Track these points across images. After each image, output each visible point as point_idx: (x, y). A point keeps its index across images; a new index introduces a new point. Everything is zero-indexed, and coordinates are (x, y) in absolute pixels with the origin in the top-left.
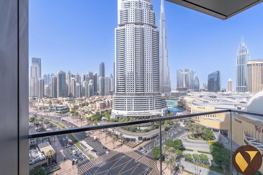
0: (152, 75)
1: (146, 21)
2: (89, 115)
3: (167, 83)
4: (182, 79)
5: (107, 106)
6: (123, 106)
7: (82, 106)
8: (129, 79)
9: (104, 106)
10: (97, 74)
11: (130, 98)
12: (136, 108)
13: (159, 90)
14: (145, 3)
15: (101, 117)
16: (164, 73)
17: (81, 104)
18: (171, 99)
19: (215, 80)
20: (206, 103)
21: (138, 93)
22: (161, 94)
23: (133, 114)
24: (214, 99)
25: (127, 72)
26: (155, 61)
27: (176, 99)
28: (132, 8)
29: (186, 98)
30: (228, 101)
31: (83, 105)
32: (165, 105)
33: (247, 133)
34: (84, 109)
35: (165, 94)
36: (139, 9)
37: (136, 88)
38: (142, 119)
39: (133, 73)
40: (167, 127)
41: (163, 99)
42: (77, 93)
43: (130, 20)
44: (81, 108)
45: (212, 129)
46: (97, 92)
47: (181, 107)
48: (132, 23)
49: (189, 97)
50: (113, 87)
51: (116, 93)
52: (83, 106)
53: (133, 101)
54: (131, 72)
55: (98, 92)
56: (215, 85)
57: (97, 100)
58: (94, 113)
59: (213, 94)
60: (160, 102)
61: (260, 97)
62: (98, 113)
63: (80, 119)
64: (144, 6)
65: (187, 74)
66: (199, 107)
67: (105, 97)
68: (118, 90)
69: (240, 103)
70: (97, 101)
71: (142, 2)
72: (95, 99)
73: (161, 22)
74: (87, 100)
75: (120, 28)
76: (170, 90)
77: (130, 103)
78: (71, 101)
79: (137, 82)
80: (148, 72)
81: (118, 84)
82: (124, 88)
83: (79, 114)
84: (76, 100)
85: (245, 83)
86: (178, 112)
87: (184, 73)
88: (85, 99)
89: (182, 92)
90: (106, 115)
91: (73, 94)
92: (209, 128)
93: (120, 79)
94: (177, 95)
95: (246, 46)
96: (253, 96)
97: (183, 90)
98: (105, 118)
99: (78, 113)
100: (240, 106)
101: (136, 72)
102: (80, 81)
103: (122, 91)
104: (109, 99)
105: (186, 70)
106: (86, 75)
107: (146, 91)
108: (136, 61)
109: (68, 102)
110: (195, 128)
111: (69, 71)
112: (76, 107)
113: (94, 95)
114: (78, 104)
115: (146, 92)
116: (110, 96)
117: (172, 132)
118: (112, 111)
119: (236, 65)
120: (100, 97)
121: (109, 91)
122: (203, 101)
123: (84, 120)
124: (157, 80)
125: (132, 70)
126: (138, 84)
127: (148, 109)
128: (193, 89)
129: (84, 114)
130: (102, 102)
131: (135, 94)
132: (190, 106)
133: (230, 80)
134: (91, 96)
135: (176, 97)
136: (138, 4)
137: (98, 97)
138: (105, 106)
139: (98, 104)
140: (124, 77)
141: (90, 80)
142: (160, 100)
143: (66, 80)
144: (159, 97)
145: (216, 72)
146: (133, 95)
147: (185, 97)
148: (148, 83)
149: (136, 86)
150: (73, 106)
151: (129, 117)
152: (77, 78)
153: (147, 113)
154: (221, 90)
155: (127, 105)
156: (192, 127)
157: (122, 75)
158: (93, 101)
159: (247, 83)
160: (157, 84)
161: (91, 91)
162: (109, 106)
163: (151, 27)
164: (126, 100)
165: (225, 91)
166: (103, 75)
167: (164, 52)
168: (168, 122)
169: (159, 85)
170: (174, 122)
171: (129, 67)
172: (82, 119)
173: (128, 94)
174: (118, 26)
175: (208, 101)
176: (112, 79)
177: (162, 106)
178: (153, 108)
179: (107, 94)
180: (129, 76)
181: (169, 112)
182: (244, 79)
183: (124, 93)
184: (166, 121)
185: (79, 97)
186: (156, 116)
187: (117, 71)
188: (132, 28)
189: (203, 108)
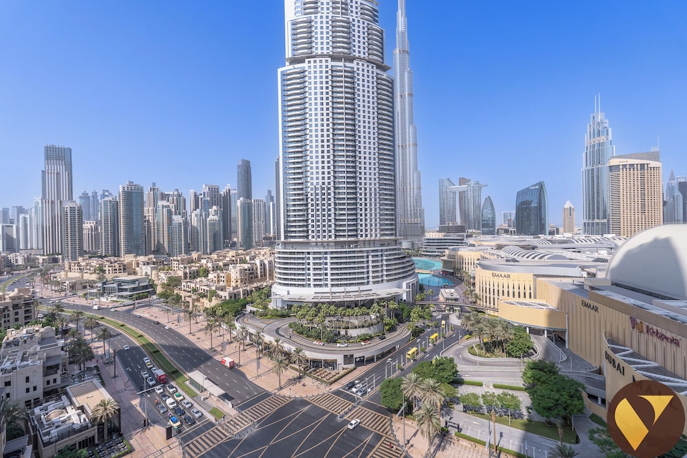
0: (378, 194)
1: (359, 52)
2: (210, 301)
3: (415, 214)
4: (452, 202)
5: (259, 276)
6: (303, 274)
7: (190, 277)
9: (251, 276)
10: (232, 192)
11: (320, 253)
12: (338, 280)
13: (396, 231)
14: (356, 3)
15: (244, 306)
16: (408, 187)
17: (188, 272)
18: (426, 255)
19: (534, 205)
20: (512, 263)
21: (342, 239)
22: (401, 243)
23: (329, 295)
24: (531, 252)
25: (313, 187)
26: (385, 157)
27: (439, 254)
29: (465, 253)
30: (564, 258)
31: (195, 275)
32: (412, 270)
33: (611, 335)
34: (198, 286)
35: (410, 243)
36: (341, 18)
37: (337, 228)
38: (353, 308)
39: (329, 189)
40: (417, 327)
41: (406, 254)
42: (176, 243)
43: (319, 49)
44: (189, 284)
45: (528, 329)
46: (231, 238)
47: (452, 274)
48: (322, 55)
49: (470, 250)
50: (274, 226)
51: (283, 242)
52: (195, 278)
53: (329, 261)
54: (323, 186)
55: (235, 239)
56: (533, 217)
58: (225, 297)
59: (529, 239)
60: (399, 263)
61: (641, 246)
62: (234, 296)
63: (186, 312)
64: (354, 12)
65: (466, 189)
66: (497, 273)
67: (253, 252)
68: (289, 234)
69: (595, 261)
70: (233, 262)
71: (349, 1)
72: (227, 259)
73: (398, 56)
74: (204, 261)
75: (292, 67)
76: (423, 231)
77: (322, 267)
78: (159, 264)
79: (338, 212)
80: (368, 184)
81: (288, 216)
82: (305, 229)
83: (183, 299)
84: (174, 260)
85: (605, 211)
86: (445, 287)
87: (458, 188)
88: (199, 259)
89: (453, 236)
90: (259, 301)
91: (166, 245)
92: (520, 326)
93: (294, 205)
94: (441, 244)
95: (607, 121)
96: (623, 244)
97: (457, 232)
98: (255, 309)
99: (181, 297)
100: (593, 270)
101: (336, 186)
102: (185, 209)
103: (300, 237)
104: (266, 256)
105: (463, 181)
106: (201, 194)
107: (362, 236)
108: (334, 156)
109: (152, 268)
110: (486, 328)
111: (154, 184)
112: (175, 280)
113: (224, 248)
114: (181, 273)
115: (362, 239)
116: (266, 250)
117: (429, 339)
118: (273, 290)
119: (584, 168)
120: (240, 252)
121: (263, 236)
122: (505, 259)
123: (196, 316)
124: (391, 205)
125: (326, 181)
126: (341, 218)
127: (368, 282)
128: (479, 229)
129: (198, 300)
130: (246, 266)
131: (334, 244)
132: (473, 272)
133: (568, 205)
134: (214, 251)
135: (439, 249)
136: (340, 5)
137: (234, 252)
138: (253, 276)
139: (234, 272)
140: (303, 199)
141: (211, 208)
142: (399, 259)
143: (146, 209)
144: (395, 249)
145: (536, 185)
146: (328, 245)
147: (460, 249)
148: (366, 215)
149: (337, 223)
150: (166, 279)
152: (175, 202)
153: (364, 293)
154: (548, 230)
155: (312, 272)
156: (480, 325)
157: (299, 194)
158: (221, 264)
159: (609, 211)
160: (391, 217)
161: (215, 236)
162: (265, 275)
163: (375, 68)
164: (311, 258)
165: (558, 233)
166: (247, 193)
167: (405, 132)
168: (419, 315)
169: (395, 220)
170: (434, 314)
171: (317, 173)
172: (191, 313)
173: (315, 244)
174: (287, 63)
175: (518, 259)
176: (271, 203)
177: (404, 272)
178: (380, 279)
179: (260, 245)
180: (317, 194)
181: (421, 288)
182: (601, 203)
183: (305, 240)
184: (414, 313)
185: (183, 254)
186: (388, 300)
187: (285, 184)
188: (324, 69)
189: (505, 276)
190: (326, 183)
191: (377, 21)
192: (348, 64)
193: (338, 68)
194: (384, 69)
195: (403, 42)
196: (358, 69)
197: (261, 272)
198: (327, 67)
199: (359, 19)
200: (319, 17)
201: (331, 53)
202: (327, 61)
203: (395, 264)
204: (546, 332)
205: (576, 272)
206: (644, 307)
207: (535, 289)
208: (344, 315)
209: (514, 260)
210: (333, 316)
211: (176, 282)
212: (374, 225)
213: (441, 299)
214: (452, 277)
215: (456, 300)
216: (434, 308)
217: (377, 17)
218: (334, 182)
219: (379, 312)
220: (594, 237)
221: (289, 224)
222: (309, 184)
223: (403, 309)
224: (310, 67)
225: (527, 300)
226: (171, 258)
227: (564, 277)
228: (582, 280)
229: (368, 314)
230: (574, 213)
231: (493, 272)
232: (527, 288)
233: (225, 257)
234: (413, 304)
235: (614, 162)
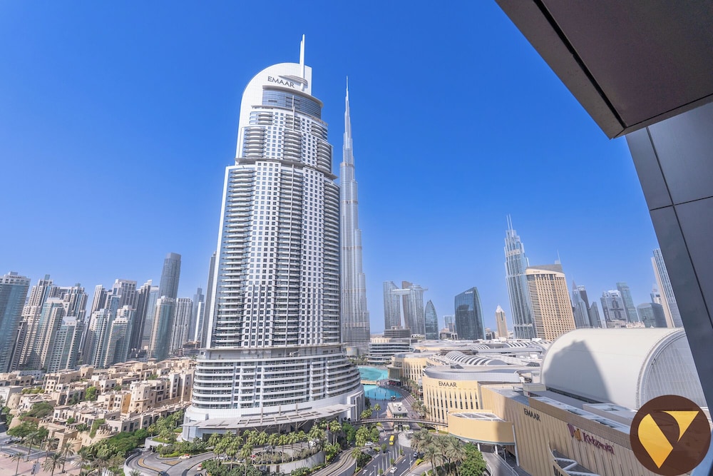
0: (322, 296)
1: (309, 161)
2: (92, 436)
3: (361, 317)
4: (396, 306)
5: (171, 396)
6: (229, 392)
7: (69, 402)
8: (255, 306)
9: (159, 396)
10: (152, 289)
11: (252, 363)
12: (272, 396)
13: (340, 336)
14: (308, 122)
15: (142, 441)
16: (353, 289)
17: (67, 394)
18: (371, 363)
19: (470, 309)
20: (456, 370)
21: (280, 346)
22: (345, 350)
23: (259, 417)
24: (473, 357)
25: (252, 286)
26: (330, 258)
27: (385, 361)
28: (278, 128)
29: (411, 360)
30: (502, 363)
31: (77, 398)
32: (358, 380)
33: (555, 446)
34: (78, 414)
35: (356, 350)
36: (293, 132)
37: (276, 333)
38: (288, 433)
39: (269, 289)
40: (363, 453)
41: (351, 363)
42: (59, 354)
43: (271, 154)
44: (65, 411)
45: (478, 445)
46: (140, 346)
47: (399, 384)
48: (273, 160)
49: (415, 357)
50: (199, 330)
51: (208, 351)
52: (76, 402)
53: (263, 373)
54: (263, 286)
55: (146, 348)
56: (471, 322)
57: (138, 376)
58: (117, 428)
59: (470, 344)
60: (343, 374)
61: (564, 349)
62: (130, 427)
63: (50, 455)
64: (306, 129)
65: (408, 293)
66: (443, 381)
67: (167, 363)
68: (217, 341)
69: (528, 365)
70: (137, 378)
71: (301, 119)
72: (130, 374)
73: (344, 168)
74: (95, 378)
75: (241, 166)
76: (368, 336)
77: (253, 381)
78: (25, 383)
79: (277, 315)
80: (312, 285)
81: (219, 319)
82: (238, 334)
83: (50, 435)
84: (51, 378)
85: (529, 316)
86: (392, 400)
87: (401, 291)
88: (89, 375)
89: (399, 341)
90: (165, 431)
91: (43, 357)
92: (471, 443)
93: (228, 306)
94: (386, 350)
95: (518, 237)
96: (549, 348)
97: (402, 337)
98: (156, 444)
99: (48, 433)
100: (528, 375)
101: (278, 286)
102: (84, 308)
103: (231, 344)
104: (183, 369)
105: (405, 285)
106: (110, 291)
107: (303, 342)
108: (278, 254)
109: (12, 391)
110: (437, 449)
111: (48, 277)
112: (45, 408)
113: (128, 359)
114: (56, 397)
115: (302, 345)
116: (186, 361)
117: (377, 468)
118: (187, 415)
119: (507, 276)
120: (149, 364)
121: (184, 343)
122: (450, 365)
123: (63, 462)
124: (336, 307)
125: (267, 280)
126: (280, 321)
127: (308, 398)
128: (423, 334)
129: (73, 436)
130: (154, 383)
131: (270, 352)
132: (420, 381)
133: (499, 310)
134: (113, 363)
135: (385, 355)
136: (293, 121)
137: (142, 364)
138: (162, 396)
139: (136, 393)
140: (238, 300)
141: (121, 307)
142: (343, 368)
143: (26, 307)
144: (338, 357)
145: (470, 290)
146: (263, 353)
147: (406, 356)
148: (308, 318)
149: (276, 327)
150: (29, 405)
151: (247, 432)
152: (72, 300)
153: (303, 412)
154: (485, 334)
155: (240, 388)
156: (432, 445)
157: (234, 294)
158: (119, 381)
159: (533, 316)
160: (335, 321)
161: (118, 344)
162: (179, 395)
163: (323, 176)
164: (241, 370)
165: (494, 338)
166: (172, 291)
167: (351, 235)
168: (365, 437)
169: (340, 324)
170: (382, 435)
171: (258, 271)
172: (57, 457)
173: (247, 352)
174: (237, 163)
175: (461, 365)
176: (200, 303)
177: (348, 384)
178: (322, 394)
179: (178, 354)
180: (255, 294)
181: (366, 402)
182: (525, 308)
183: (236, 348)
184: (360, 435)
185: (67, 369)
186: (330, 419)
187: (219, 282)
188: (274, 172)
189: (451, 384)
190: (267, 283)
191: (326, 138)
192: (297, 170)
193: (288, 173)
194: (332, 178)
195: (349, 157)
196: (307, 175)
197: (174, 391)
198: (277, 170)
199: (310, 134)
200: (272, 128)
201: (282, 159)
202: (277, 165)
203: (339, 375)
204: (496, 447)
205: (514, 377)
206: (578, 412)
207: (481, 398)
208: (277, 444)
209: (458, 367)
210: (263, 446)
211: (46, 410)
212: (316, 329)
213: (389, 415)
214: (399, 388)
215: (405, 415)
216: (382, 427)
217: (326, 134)
218: (276, 281)
219: (319, 436)
220: (525, 341)
221: (218, 328)
222: (247, 283)
223: (347, 431)
224: (259, 169)
225: (474, 412)
226: (47, 375)
227: (505, 383)
228: (521, 386)
229: (306, 440)
230: (505, 318)
231: (440, 380)
232: (473, 397)
233: (127, 371)
234: (357, 424)
235: (530, 272)
